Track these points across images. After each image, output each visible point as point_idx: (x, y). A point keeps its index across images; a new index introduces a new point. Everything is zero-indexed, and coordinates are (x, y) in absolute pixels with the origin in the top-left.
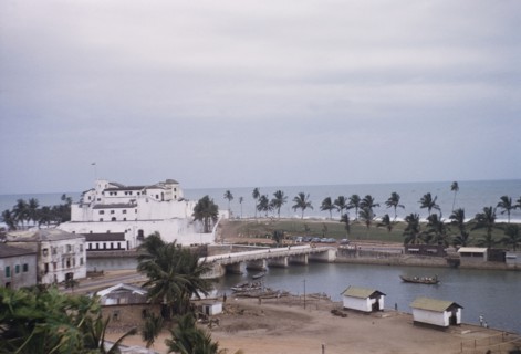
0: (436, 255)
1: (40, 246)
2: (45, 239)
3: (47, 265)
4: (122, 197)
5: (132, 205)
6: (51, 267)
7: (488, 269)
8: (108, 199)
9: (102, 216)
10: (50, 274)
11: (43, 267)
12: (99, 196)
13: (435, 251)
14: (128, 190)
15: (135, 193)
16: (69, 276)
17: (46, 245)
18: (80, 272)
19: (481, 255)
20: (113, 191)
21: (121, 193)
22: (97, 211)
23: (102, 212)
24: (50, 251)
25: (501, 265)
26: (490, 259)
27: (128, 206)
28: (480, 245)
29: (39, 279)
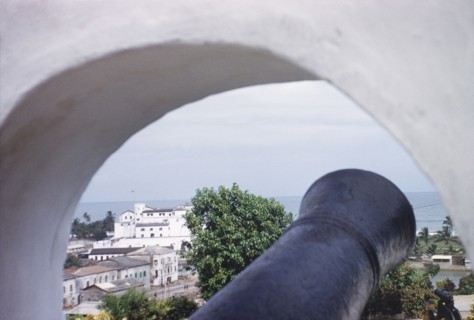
0: (415, 260)
1: (152, 258)
2: (155, 253)
3: (157, 272)
4: (157, 218)
5: (165, 224)
6: (159, 272)
7: (453, 270)
8: (146, 219)
9: (143, 233)
10: (159, 278)
11: (154, 273)
12: (139, 216)
13: (414, 258)
14: (162, 211)
15: (167, 214)
16: (169, 279)
17: (156, 258)
18: (175, 277)
19: (447, 261)
20: (150, 213)
21: (156, 215)
22: (139, 229)
23: (143, 230)
24: (159, 262)
25: (462, 268)
26: (453, 264)
27: (162, 224)
28: (445, 254)
29: (152, 282)
